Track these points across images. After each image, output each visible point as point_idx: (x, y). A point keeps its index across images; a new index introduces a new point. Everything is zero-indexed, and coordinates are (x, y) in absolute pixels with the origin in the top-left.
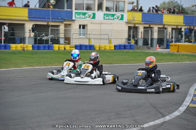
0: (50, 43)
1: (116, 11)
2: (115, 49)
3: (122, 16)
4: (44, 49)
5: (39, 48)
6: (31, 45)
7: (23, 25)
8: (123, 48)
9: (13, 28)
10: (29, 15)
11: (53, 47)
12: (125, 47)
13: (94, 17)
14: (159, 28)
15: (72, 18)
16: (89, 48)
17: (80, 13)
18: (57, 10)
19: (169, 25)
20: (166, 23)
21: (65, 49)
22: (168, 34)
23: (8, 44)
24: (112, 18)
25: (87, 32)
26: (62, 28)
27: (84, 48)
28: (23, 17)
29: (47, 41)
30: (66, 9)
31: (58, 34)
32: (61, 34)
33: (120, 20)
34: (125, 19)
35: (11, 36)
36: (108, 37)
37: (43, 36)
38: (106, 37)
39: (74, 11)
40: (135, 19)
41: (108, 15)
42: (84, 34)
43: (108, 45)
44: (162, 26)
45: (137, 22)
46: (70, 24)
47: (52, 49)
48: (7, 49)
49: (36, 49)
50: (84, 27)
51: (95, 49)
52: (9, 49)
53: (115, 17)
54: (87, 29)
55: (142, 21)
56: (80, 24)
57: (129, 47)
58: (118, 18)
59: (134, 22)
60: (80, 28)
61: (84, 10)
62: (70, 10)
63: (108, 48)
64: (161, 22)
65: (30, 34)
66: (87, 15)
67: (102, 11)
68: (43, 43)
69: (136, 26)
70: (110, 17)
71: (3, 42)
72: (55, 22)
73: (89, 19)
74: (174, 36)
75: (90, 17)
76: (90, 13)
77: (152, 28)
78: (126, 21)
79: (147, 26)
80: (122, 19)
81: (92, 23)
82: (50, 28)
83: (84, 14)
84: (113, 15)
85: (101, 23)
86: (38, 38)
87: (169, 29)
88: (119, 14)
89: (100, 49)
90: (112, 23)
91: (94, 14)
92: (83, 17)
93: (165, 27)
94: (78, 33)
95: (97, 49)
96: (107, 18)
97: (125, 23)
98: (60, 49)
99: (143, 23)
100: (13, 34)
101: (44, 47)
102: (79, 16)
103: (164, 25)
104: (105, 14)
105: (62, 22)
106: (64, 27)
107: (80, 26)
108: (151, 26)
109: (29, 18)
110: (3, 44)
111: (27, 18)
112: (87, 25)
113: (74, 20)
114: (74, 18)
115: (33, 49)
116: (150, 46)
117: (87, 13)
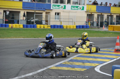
0: (35, 23)
1: (79, 4)
2: (76, 28)
3: (83, 7)
4: (31, 28)
5: (27, 27)
6: (22, 25)
7: (19, 12)
8: (82, 27)
9: (13, 14)
10: (23, 6)
11: (36, 26)
12: (83, 27)
13: (65, 8)
14: (107, 15)
15: (50, 8)
16: (59, 27)
17: (56, 5)
18: (41, 3)
19: (115, 14)
20: (112, 13)
21: (44, 28)
22: (114, 19)
23: (7, 24)
24: (77, 9)
25: (60, 17)
26: (44, 14)
27: (57, 27)
28: (19, 7)
29: (33, 23)
30: (47, 3)
31: (42, 18)
32: (43, 18)
33: (82, 10)
34: (85, 9)
35: (12, 19)
36: (72, 21)
37: (32, 19)
38: (71, 20)
39: (52, 4)
40: (92, 9)
41: (74, 7)
42: (58, 19)
43: (72, 26)
44: (109, 14)
45: (93, 11)
46: (49, 12)
47: (36, 28)
48: (7, 27)
49: (25, 27)
50: (58, 14)
51: (63, 28)
52: (8, 27)
53: (79, 8)
54: (60, 16)
55: (97, 11)
56: (56, 12)
57: (86, 27)
58: (80, 9)
59: (91, 11)
60: (56, 14)
61: (58, 3)
62: (49, 3)
63: (72, 27)
64: (109, 12)
65: (23, 18)
66: (60, 7)
67: (70, 4)
68: (30, 24)
69: (93, 14)
70: (75, 8)
71: (4, 23)
72: (39, 10)
73: (61, 9)
74: (116, 20)
75: (62, 8)
76: (62, 5)
77: (103, 15)
78: (86, 10)
79: (100, 14)
80: (83, 9)
81: (63, 12)
82: (35, 14)
83: (59, 6)
84: (77, 7)
85: (69, 12)
86: (29, 20)
87: (115, 16)
88: (81, 6)
89: (66, 28)
90: (76, 12)
91: (65, 6)
92: (58, 7)
93: (112, 15)
94: (54, 17)
95: (65, 28)
96: (74, 8)
97: (85, 12)
98: (41, 27)
99: (97, 12)
100: (13, 18)
101: (31, 26)
102: (55, 7)
103: (111, 13)
104: (72, 6)
105: (44, 11)
106: (45, 14)
107: (56, 13)
108: (103, 14)
109: (23, 8)
110: (4, 24)
111: (22, 8)
112: (60, 13)
113: (52, 10)
114: (52, 8)
115: (23, 27)
116: (99, 26)
117: (60, 5)
